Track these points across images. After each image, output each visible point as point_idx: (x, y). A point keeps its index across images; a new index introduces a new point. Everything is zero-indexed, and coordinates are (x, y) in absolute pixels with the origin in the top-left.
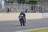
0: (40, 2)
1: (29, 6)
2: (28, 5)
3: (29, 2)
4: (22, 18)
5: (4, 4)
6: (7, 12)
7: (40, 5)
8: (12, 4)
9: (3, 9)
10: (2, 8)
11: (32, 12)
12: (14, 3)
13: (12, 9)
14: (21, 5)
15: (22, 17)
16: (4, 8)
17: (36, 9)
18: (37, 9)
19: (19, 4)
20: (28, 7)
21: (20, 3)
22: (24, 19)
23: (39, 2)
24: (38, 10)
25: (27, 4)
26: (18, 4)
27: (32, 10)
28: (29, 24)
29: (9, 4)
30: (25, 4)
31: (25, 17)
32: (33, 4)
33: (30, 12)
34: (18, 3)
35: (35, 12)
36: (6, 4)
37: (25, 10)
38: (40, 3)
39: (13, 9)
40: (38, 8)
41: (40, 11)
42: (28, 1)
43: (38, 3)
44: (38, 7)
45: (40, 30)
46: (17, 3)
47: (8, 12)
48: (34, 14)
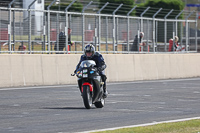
0: (193, 6)
1: (149, 24)
2: (142, 18)
3: (147, 6)
4: (88, 73)
5: (42, 14)
6: (55, 49)
7: (194, 18)
8: (76, 16)
9: (38, 35)
10: (33, 33)
11: (160, 49)
12: (87, 11)
13: (75, 37)
14: (112, 18)
15: (89, 69)
16: (42, 31)
17: (175, 37)
18: (182, 38)
19: (104, 17)
20: (144, 27)
21: (111, 13)
22: (99, 78)
23: (188, 6)
24: (184, 41)
25: (138, 15)
26: (100, 15)
27: (160, 39)
28: (146, 99)
29: (64, 15)
30: (131, 15)
31: (104, 72)
32: (163, 17)
33: (151, 50)
34: (102, 12)
35: (171, 49)
36: (51, 14)
37: (131, 42)
38: (193, 10)
39: (80, 37)
40: (185, 32)
41: (193, 47)
42: (142, 4)
43: (184, 11)
44: (185, 28)
45: (191, 124)
46: (96, 11)
47: (61, 49)
48: (167, 55)
